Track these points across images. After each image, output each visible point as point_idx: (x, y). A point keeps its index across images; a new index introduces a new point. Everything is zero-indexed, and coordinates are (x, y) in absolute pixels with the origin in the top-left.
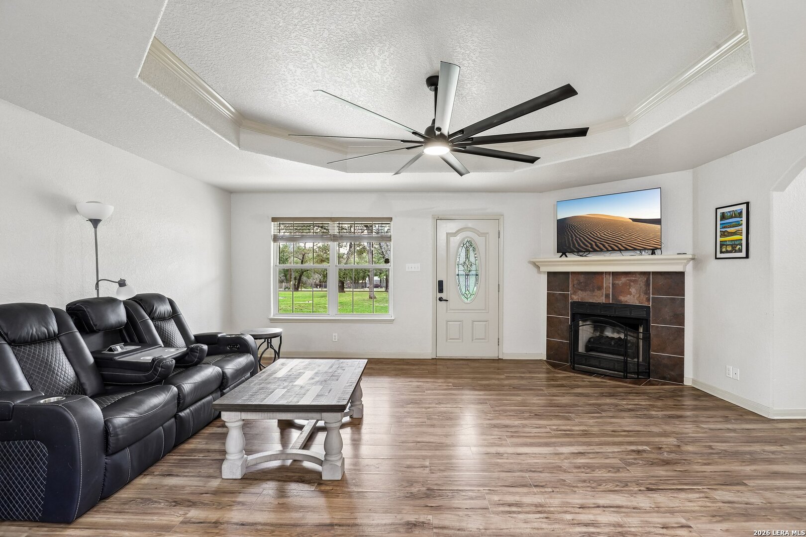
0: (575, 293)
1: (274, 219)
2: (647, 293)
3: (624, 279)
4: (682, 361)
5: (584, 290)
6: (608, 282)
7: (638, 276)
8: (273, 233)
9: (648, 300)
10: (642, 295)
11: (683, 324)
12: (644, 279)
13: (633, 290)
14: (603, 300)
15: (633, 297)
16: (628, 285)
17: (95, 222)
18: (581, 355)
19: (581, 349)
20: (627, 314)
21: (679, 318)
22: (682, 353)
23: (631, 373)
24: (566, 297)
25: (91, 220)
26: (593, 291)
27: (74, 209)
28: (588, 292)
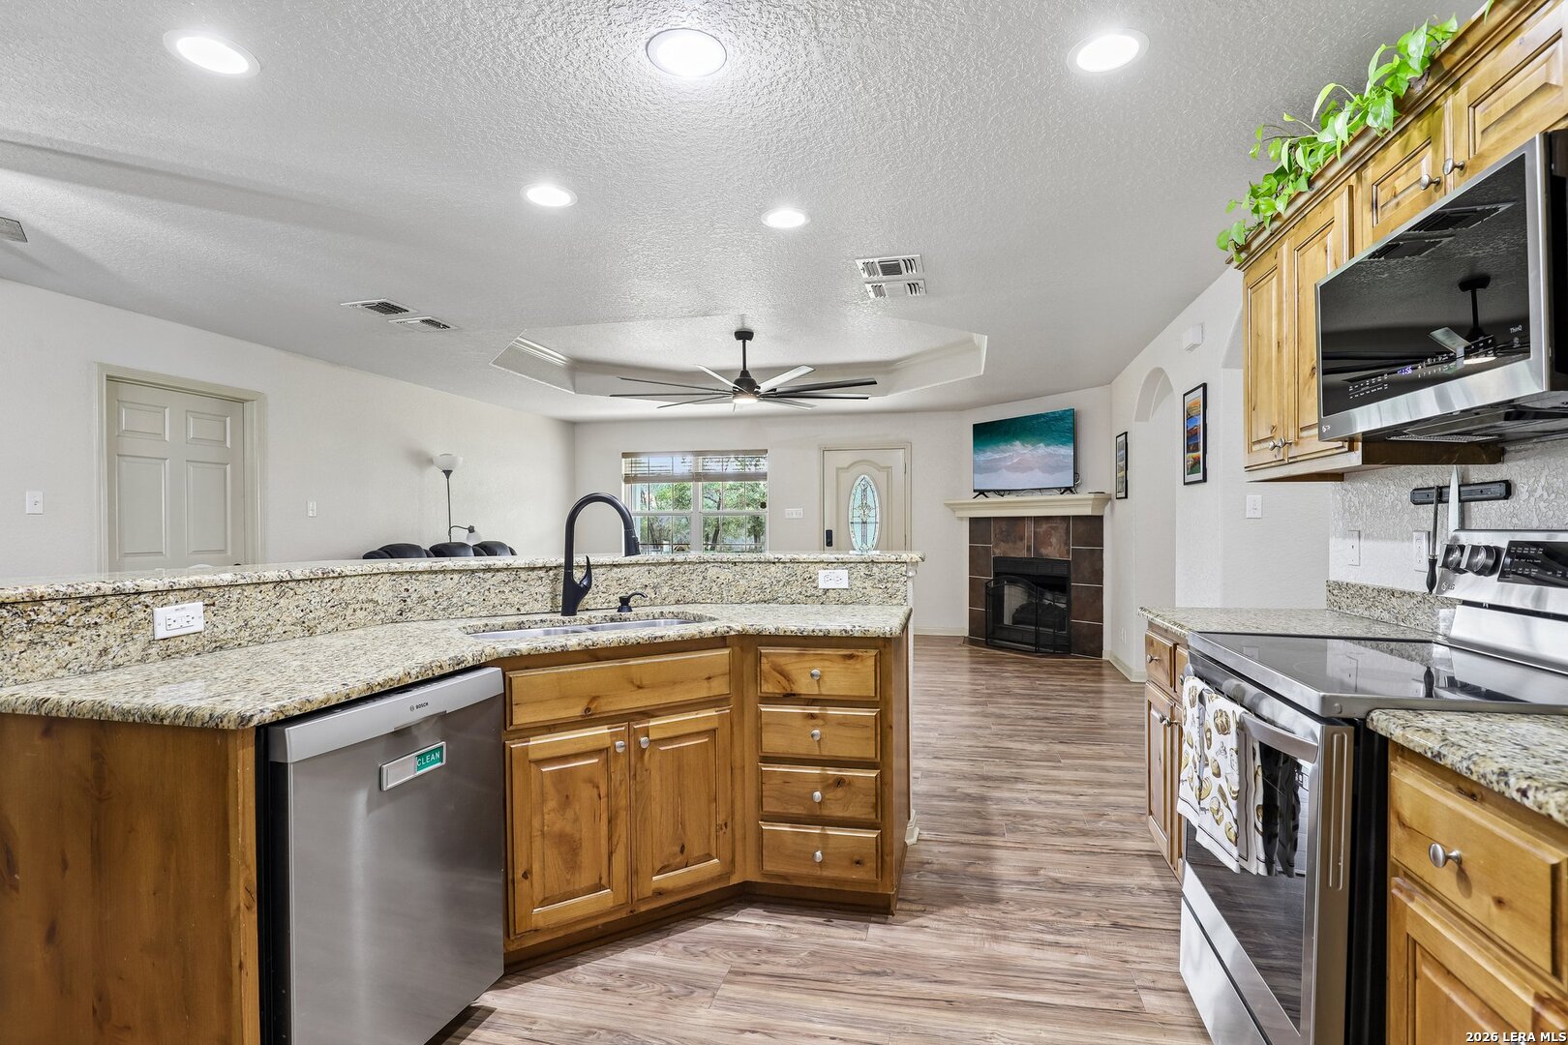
0: (996, 546)
1: (625, 455)
2: (1067, 544)
3: (1045, 526)
4: (1101, 628)
5: (1006, 541)
6: (1029, 530)
7: (1059, 521)
8: (623, 473)
9: (1068, 553)
10: (1063, 545)
11: (1101, 582)
12: (1062, 526)
13: (1054, 540)
14: (1024, 554)
15: (1054, 550)
16: (1048, 534)
17: (448, 473)
18: (1008, 628)
19: (1007, 621)
20: (1047, 571)
21: (1098, 575)
22: (1101, 620)
23: (1045, 646)
24: (987, 550)
25: (444, 471)
26: (1015, 542)
27: (430, 461)
28: (1010, 544)
